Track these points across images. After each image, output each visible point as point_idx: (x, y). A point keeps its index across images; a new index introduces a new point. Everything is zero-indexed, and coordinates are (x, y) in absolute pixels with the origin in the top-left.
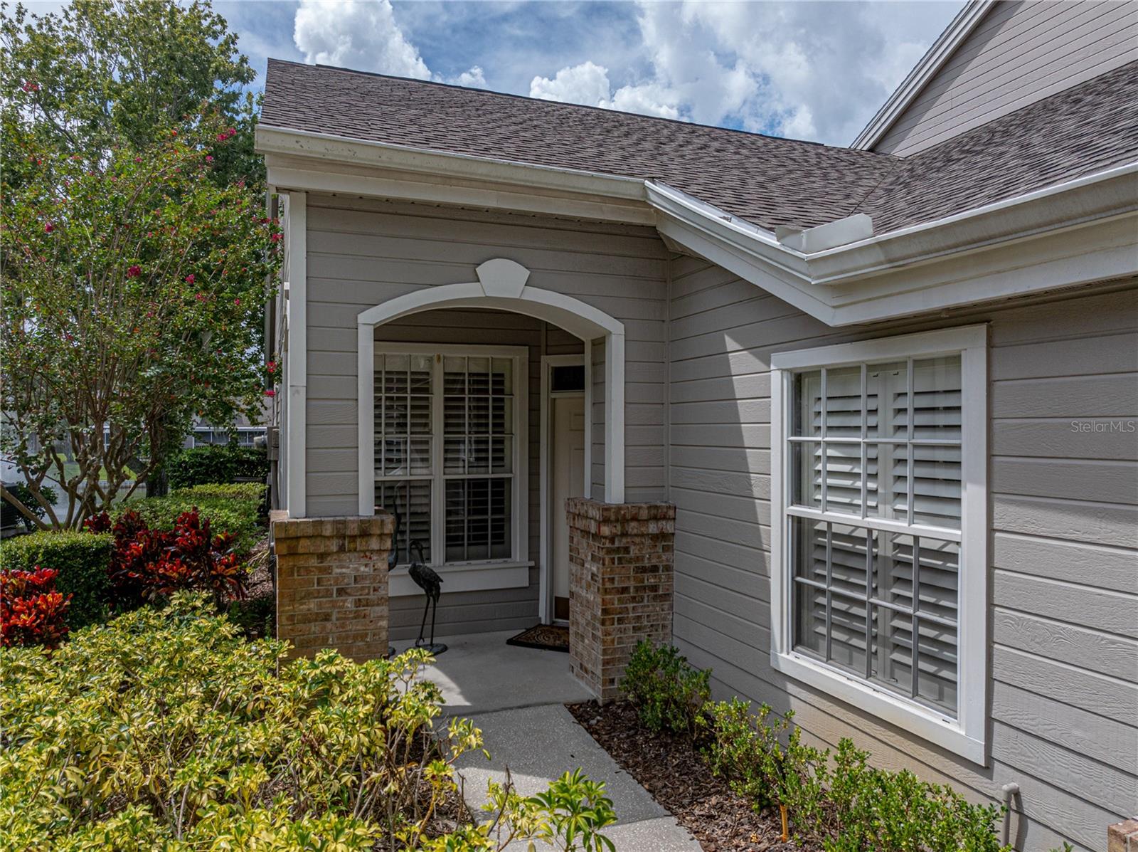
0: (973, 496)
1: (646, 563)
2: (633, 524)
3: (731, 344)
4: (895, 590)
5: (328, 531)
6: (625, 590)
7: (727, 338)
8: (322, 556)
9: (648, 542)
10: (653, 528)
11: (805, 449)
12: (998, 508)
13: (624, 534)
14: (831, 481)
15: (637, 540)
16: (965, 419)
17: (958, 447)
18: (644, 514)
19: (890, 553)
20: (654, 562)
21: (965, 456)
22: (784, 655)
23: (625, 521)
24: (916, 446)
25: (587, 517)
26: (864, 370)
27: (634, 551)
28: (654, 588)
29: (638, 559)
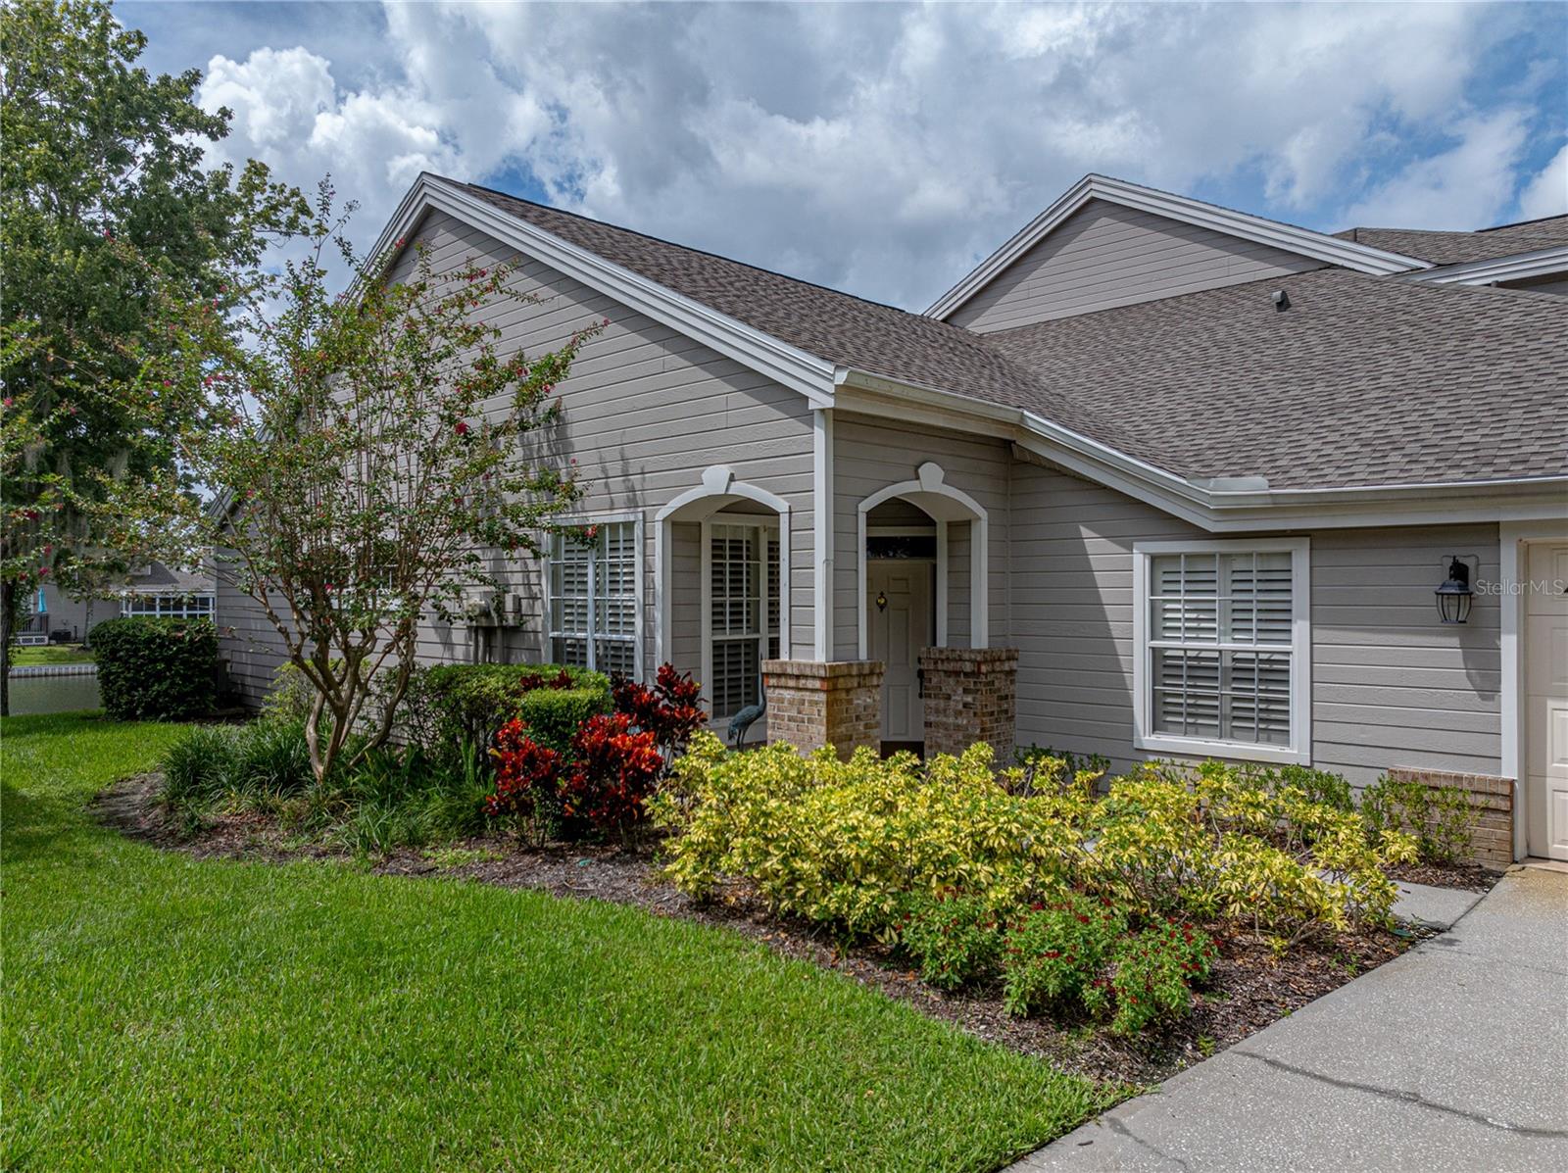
0: (1300, 628)
1: (1003, 693)
2: (998, 663)
3: (1085, 532)
4: (1234, 685)
5: (854, 671)
6: (992, 714)
7: (1082, 529)
8: (848, 691)
9: (1003, 677)
10: (1006, 667)
11: (1158, 604)
12: (1315, 632)
13: (993, 671)
14: (1187, 625)
15: (999, 675)
16: (1294, 586)
17: (1290, 601)
18: (1004, 657)
19: (1229, 664)
20: (1006, 692)
21: (1294, 606)
22: (1147, 738)
23: (993, 661)
24: (1258, 601)
25: (961, 660)
26: (1218, 557)
27: (996, 683)
28: (1006, 711)
29: (999, 689)
